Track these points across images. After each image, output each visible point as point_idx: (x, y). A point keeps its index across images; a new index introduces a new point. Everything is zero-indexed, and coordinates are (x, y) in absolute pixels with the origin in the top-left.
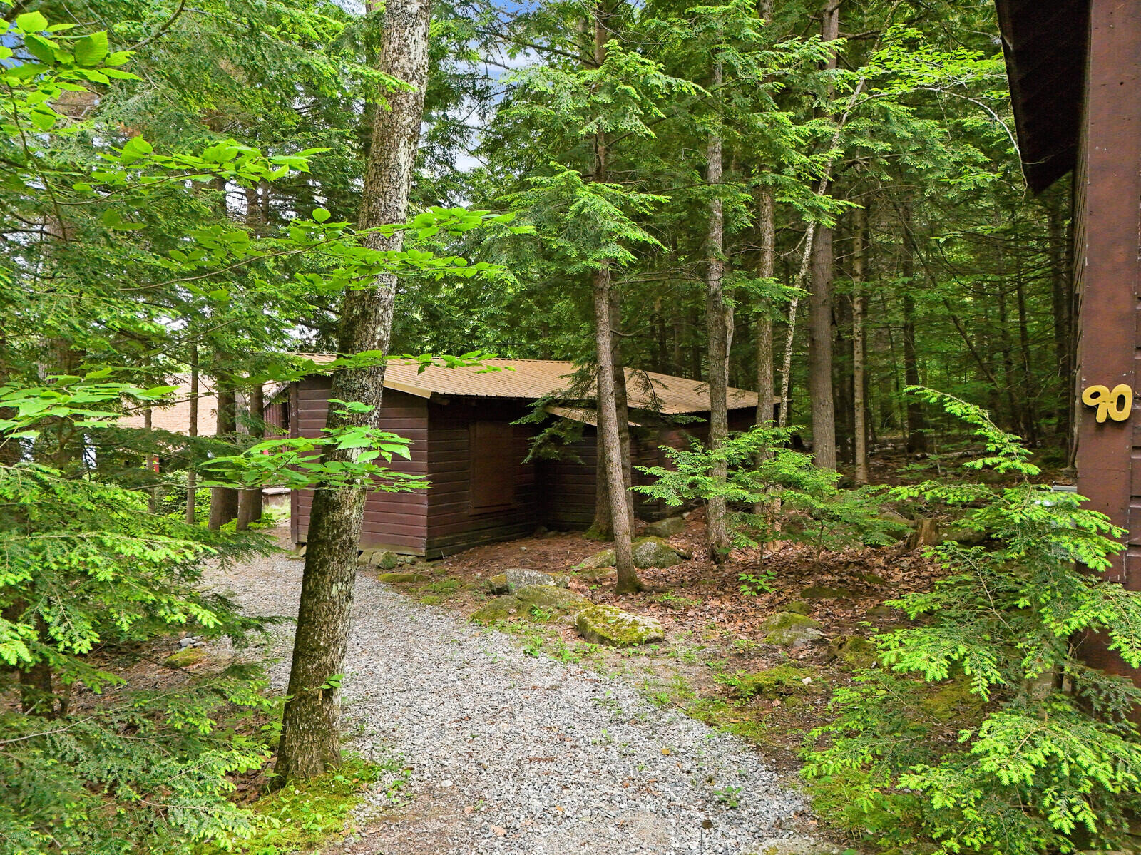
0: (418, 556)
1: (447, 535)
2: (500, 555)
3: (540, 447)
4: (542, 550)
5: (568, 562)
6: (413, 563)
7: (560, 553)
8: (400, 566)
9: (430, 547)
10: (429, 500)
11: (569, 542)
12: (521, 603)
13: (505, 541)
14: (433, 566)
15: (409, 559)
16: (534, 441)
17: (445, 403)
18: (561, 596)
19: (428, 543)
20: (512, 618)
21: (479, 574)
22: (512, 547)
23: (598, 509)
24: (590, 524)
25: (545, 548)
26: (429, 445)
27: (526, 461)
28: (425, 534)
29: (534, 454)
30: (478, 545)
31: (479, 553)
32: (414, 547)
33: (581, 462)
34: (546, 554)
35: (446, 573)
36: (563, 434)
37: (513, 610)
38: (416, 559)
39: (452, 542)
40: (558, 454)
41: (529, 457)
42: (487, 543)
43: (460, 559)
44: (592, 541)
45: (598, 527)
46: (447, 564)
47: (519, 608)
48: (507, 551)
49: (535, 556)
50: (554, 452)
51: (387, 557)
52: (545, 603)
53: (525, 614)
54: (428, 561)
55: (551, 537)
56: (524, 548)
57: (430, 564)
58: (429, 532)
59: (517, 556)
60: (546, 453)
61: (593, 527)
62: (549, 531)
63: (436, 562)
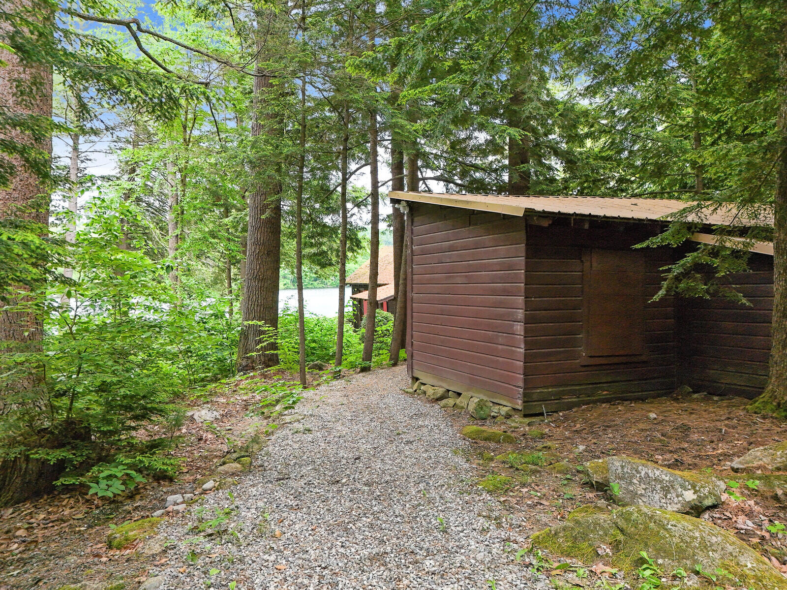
0: (514, 409)
1: (552, 386)
2: (618, 421)
3: (677, 279)
4: (679, 423)
5: (722, 448)
6: (508, 416)
7: (708, 431)
8: (494, 417)
9: (527, 399)
10: (526, 343)
11: (723, 413)
12: (621, 537)
13: (631, 400)
14: (529, 424)
15: (504, 410)
16: (669, 271)
17: (545, 223)
18: (705, 546)
19: (525, 395)
20: (599, 567)
21: (582, 448)
22: (638, 410)
23: (773, 371)
24: (760, 389)
25: (686, 419)
26: (526, 277)
27: (656, 298)
28: (521, 384)
29: (668, 290)
30: (595, 402)
31: (593, 414)
32: (511, 397)
33: (744, 301)
34: (685, 429)
35: (542, 436)
36: (716, 262)
37: (605, 549)
38: (512, 413)
39: (559, 396)
40: (707, 291)
41: (662, 292)
42: (607, 401)
43: (566, 418)
44: (764, 418)
45: (773, 397)
46: (548, 425)
47: (616, 546)
48: (629, 415)
49: (668, 429)
50: (700, 288)
51: (481, 405)
52: (667, 554)
53: (627, 564)
54: (525, 416)
55: (697, 400)
56: (653, 415)
57: (527, 420)
58: (525, 381)
59: (641, 426)
60: (688, 289)
61: (765, 396)
62: (694, 392)
63: (533, 419)
